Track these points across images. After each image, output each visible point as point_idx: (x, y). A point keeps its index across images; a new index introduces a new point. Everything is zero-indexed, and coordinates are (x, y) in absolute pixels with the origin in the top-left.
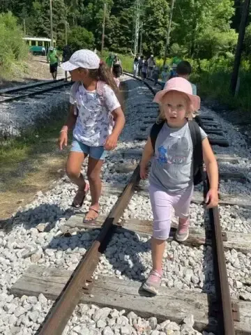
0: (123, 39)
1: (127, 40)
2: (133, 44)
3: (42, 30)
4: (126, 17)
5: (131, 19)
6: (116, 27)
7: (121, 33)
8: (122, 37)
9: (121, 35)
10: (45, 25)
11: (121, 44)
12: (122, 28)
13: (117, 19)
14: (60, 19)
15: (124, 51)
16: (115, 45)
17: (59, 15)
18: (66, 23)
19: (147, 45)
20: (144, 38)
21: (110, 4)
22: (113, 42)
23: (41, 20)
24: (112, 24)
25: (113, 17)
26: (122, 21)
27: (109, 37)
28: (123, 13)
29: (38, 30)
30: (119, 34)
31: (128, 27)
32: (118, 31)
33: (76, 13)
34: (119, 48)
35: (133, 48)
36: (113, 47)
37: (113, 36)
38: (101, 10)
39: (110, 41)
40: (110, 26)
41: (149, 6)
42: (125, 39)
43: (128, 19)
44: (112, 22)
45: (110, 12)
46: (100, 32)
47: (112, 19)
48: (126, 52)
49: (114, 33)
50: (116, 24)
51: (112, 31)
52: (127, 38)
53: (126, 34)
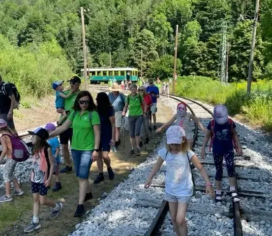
0: (211, 63)
1: (216, 63)
2: (220, 66)
3: (133, 60)
4: (214, 41)
5: (219, 43)
6: (204, 52)
7: (209, 57)
8: (210, 61)
9: (208, 59)
10: (135, 56)
11: (209, 67)
12: (210, 52)
13: (205, 45)
14: (150, 50)
16: (203, 69)
17: (149, 46)
18: (156, 53)
19: (237, 66)
20: (231, 60)
21: (198, 32)
22: (201, 67)
23: (132, 52)
25: (201, 42)
26: (211, 46)
27: (196, 61)
28: (211, 38)
29: (130, 62)
30: (206, 59)
31: (216, 51)
32: (206, 56)
33: (165, 43)
34: (207, 72)
35: (220, 71)
36: (201, 71)
37: (201, 61)
38: (189, 38)
39: (197, 66)
40: (198, 51)
41: (238, 28)
42: (213, 62)
43: (216, 43)
44: (199, 48)
45: (198, 39)
46: (188, 58)
47: (200, 45)
48: (215, 75)
49: (201, 57)
50: (204, 49)
51: (199, 56)
52: (216, 61)
53: (215, 58)
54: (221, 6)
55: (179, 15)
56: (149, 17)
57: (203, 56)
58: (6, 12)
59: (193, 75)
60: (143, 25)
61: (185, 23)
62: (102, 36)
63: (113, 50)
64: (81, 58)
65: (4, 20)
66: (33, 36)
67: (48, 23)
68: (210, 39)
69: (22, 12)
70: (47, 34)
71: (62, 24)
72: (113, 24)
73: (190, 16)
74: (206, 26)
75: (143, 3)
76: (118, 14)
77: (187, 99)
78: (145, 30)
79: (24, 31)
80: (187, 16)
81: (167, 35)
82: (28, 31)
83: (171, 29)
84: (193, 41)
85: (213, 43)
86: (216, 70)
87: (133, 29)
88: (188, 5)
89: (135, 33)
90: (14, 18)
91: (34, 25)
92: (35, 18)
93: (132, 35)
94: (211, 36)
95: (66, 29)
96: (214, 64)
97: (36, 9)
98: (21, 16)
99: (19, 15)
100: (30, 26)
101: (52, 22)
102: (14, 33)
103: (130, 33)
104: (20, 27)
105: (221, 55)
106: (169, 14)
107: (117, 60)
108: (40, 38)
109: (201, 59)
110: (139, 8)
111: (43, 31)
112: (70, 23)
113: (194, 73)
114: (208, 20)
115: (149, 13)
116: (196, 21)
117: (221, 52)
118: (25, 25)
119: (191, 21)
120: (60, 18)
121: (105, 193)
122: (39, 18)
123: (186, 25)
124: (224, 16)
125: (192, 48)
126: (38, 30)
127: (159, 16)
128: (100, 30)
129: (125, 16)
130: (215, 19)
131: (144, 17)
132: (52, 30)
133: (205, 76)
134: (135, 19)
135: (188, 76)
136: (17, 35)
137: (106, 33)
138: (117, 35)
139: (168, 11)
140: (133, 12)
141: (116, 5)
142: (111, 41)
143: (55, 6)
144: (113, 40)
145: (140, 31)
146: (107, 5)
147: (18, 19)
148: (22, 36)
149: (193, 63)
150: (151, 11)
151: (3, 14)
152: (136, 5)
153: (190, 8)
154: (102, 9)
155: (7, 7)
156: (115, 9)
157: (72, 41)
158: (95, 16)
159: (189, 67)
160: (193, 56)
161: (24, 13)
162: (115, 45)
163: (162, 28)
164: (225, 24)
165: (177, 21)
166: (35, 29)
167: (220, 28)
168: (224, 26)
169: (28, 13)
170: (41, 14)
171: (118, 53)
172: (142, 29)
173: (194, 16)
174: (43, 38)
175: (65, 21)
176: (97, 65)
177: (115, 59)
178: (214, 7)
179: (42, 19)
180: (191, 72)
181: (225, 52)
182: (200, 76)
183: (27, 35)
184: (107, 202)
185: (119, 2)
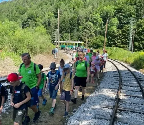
0: (124, 41)
1: (126, 41)
2: (129, 43)
3: (81, 38)
5: (128, 30)
6: (120, 35)
7: (122, 38)
8: (123, 40)
9: (122, 39)
10: (83, 36)
11: (122, 43)
12: (123, 35)
13: (121, 31)
14: (91, 33)
15: (124, 47)
16: (119, 44)
17: (90, 31)
18: (93, 34)
19: (138, 43)
20: (135, 40)
21: (117, 24)
22: (118, 42)
23: (81, 33)
24: (117, 33)
25: (118, 29)
26: (123, 31)
27: (115, 40)
29: (79, 38)
30: (121, 38)
31: (126, 34)
32: (121, 37)
33: (99, 29)
34: (121, 45)
35: (128, 45)
36: (118, 45)
37: (118, 39)
38: (112, 27)
39: (116, 42)
40: (116, 34)
41: (139, 23)
42: (125, 40)
43: (127, 30)
44: (117, 32)
45: (117, 27)
46: (111, 38)
47: (118, 31)
48: (125, 47)
49: (118, 37)
50: (120, 33)
51: (117, 37)
52: (126, 40)
53: (126, 38)
54: (130, 11)
55: (107, 14)
56: (90, 15)
57: (119, 37)
58: (17, 11)
59: (114, 47)
60: (87, 19)
61: (110, 19)
62: (65, 24)
63: (71, 32)
64: (54, 35)
65: (16, 15)
66: (30, 23)
67: (38, 17)
68: (123, 28)
69: (25, 11)
70: (37, 23)
71: (45, 18)
72: (72, 18)
73: (113, 15)
74: (122, 21)
75: (88, 8)
76: (74, 13)
77: (111, 59)
78: (88, 22)
79: (25, 21)
80: (111, 15)
81: (100, 25)
82: (28, 21)
83: (103, 22)
84: (114, 28)
85: (125, 30)
86: (126, 45)
87: (82, 21)
88: (112, 9)
89: (83, 23)
90: (21, 14)
91: (31, 18)
92: (31, 14)
93: (81, 24)
94: (124, 26)
95: (47, 20)
96: (125, 41)
97: (32, 10)
98: (25, 13)
99: (23, 12)
100: (29, 18)
101: (40, 16)
102: (20, 22)
103: (80, 23)
104: (23, 18)
105: (129, 37)
106: (102, 14)
107: (73, 37)
108: (34, 25)
109: (118, 38)
110: (86, 11)
111: (35, 21)
112: (49, 17)
113: (114, 46)
114: (123, 18)
115: (91, 13)
116: (116, 18)
117: (130, 35)
118: (26, 17)
119: (113, 18)
120: (44, 14)
121: (75, 109)
122: (34, 14)
123: (111, 20)
124: (132, 16)
125: (114, 32)
126: (33, 20)
127: (96, 15)
128: (64, 21)
129: (78, 14)
130: (127, 17)
131: (88, 15)
132: (40, 20)
133: (120, 48)
134: (83, 16)
135: (111, 47)
136: (22, 23)
137: (68, 23)
138: (73, 24)
139: (101, 12)
140: (82, 12)
141: (74, 9)
142: (70, 27)
143: (42, 8)
144: (71, 27)
145: (86, 22)
146: (69, 9)
147: (23, 14)
148: (24, 23)
149: (114, 41)
150: (92, 12)
151: (16, 11)
152: (84, 9)
153: (113, 11)
154: (66, 10)
155: (18, 8)
156: (73, 10)
157: (50, 27)
158: (63, 14)
159: (111, 42)
160: (114, 37)
161: (26, 11)
162: (72, 30)
163: (97, 21)
164: (132, 20)
165: (106, 18)
166: (31, 20)
167: (130, 22)
168: (132, 21)
169: (28, 11)
170: (34, 12)
171: (73, 34)
172: (87, 21)
173: (115, 15)
174: (35, 24)
175: (47, 16)
176: (62, 39)
177: (71, 37)
178: (126, 11)
179: (35, 15)
180: (112, 45)
181: (132, 35)
182: (117, 47)
183: (27, 23)
184: (77, 114)
185: (75, 7)
